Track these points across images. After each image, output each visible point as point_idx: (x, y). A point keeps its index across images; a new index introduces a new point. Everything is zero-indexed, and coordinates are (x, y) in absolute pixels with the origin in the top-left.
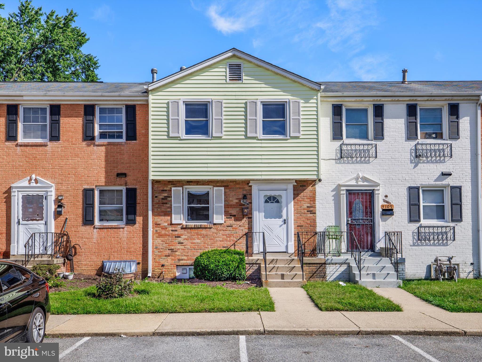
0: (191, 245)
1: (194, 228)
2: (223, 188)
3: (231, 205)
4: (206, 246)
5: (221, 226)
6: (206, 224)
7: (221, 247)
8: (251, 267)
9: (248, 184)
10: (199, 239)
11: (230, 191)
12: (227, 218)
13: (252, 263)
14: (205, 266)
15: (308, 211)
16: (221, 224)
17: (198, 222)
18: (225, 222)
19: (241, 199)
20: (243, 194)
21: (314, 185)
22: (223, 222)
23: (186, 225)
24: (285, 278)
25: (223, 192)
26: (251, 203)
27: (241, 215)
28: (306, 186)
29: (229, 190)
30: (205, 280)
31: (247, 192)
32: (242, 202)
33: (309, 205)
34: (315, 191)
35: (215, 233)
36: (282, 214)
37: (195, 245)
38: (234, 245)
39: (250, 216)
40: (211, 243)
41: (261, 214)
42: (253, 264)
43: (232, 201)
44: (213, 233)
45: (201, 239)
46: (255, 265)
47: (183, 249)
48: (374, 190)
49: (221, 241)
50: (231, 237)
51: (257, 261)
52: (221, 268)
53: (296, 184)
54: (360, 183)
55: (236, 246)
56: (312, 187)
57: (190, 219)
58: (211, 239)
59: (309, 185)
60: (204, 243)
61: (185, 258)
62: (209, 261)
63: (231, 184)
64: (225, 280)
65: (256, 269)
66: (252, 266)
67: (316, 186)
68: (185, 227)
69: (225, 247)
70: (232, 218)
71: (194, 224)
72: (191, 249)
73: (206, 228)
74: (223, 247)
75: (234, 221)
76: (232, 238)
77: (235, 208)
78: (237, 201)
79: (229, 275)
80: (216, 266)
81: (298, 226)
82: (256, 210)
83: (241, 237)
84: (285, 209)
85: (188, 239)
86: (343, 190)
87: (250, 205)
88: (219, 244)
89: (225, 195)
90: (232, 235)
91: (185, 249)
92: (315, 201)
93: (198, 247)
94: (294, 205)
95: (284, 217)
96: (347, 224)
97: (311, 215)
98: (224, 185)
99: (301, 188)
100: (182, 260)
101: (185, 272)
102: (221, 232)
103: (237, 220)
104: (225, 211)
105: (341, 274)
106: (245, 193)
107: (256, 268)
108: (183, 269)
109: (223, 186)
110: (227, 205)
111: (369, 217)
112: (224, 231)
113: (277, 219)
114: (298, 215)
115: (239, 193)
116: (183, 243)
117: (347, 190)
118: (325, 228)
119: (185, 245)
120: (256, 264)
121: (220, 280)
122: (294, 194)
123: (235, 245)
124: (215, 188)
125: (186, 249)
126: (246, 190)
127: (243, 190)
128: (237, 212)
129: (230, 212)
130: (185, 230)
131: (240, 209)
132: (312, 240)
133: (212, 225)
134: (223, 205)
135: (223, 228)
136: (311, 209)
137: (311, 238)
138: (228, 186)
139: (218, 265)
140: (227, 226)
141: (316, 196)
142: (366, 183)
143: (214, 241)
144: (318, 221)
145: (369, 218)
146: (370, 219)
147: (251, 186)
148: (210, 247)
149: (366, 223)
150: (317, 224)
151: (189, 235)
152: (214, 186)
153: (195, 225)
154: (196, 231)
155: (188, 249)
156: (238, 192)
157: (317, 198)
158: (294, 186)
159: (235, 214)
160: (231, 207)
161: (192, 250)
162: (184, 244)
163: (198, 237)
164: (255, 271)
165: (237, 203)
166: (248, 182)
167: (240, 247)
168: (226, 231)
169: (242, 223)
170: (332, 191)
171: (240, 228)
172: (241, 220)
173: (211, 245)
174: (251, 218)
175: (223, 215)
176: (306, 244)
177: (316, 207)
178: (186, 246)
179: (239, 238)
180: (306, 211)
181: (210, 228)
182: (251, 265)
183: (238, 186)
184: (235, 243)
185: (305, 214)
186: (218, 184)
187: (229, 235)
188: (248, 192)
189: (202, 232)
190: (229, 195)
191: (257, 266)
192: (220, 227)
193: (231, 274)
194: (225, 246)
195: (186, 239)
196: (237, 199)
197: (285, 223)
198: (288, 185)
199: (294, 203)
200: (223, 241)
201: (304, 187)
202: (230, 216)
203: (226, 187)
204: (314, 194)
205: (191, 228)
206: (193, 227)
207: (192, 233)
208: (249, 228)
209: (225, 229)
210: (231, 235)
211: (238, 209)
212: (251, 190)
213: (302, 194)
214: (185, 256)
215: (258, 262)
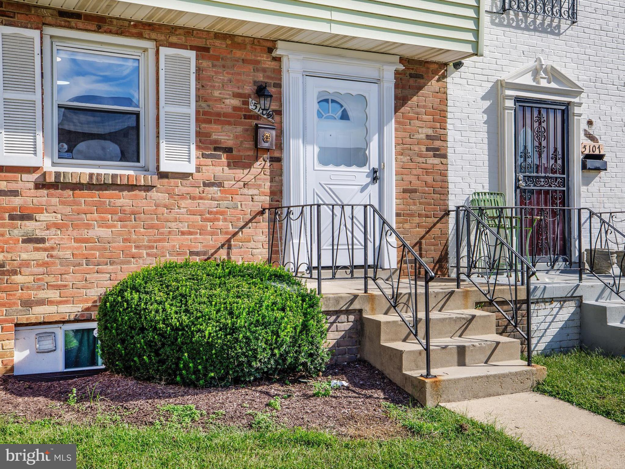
0: (77, 248)
1: (90, 186)
2: (192, 54)
3: (218, 114)
4: (134, 250)
5: (184, 182)
6: (131, 173)
7: (185, 254)
8: (332, 323)
9: (270, 50)
10: (108, 227)
11: (213, 66)
12: (204, 156)
13: (337, 308)
14: (175, 329)
15: (428, 150)
16: (184, 176)
17: (99, 167)
18: (198, 170)
19: (249, 96)
20: (255, 82)
21: (444, 76)
22: (190, 168)
23: (58, 174)
24: (467, 361)
25: (193, 69)
26: (279, 113)
27: (249, 149)
28: (425, 76)
29: (210, 63)
30: (171, 382)
31: (268, 77)
32: (251, 107)
33: (430, 132)
34: (445, 93)
35: (166, 206)
36: (367, 152)
37: (92, 249)
38: (228, 245)
39: (276, 154)
40: (149, 241)
41: (309, 148)
42: (338, 313)
43: (220, 100)
44: (157, 205)
45: (115, 226)
46: (343, 317)
47: (45, 264)
48: (569, 103)
49: (183, 233)
50: (218, 220)
51: (352, 301)
52: (247, 338)
53: (401, 67)
54: (544, 83)
55: (234, 250)
56: (438, 81)
57: (66, 155)
58: (152, 227)
59: (430, 74)
60: (125, 240)
61: (53, 295)
62: (187, 311)
63: (218, 43)
64: (257, 382)
65: (347, 329)
66: (334, 322)
67: (449, 80)
68: (53, 180)
69: (197, 254)
70: (219, 157)
71: (88, 171)
72: (77, 260)
73: (131, 187)
74: (192, 253)
75: (226, 168)
76: (221, 223)
77: (229, 123)
78: (236, 102)
79: (276, 361)
80: (224, 328)
81: (405, 191)
82: (297, 137)
83: (250, 221)
84: (376, 137)
85: (65, 226)
86: (509, 97)
87: (277, 118)
88: (176, 241)
89: (198, 79)
90: (222, 213)
91: (53, 263)
92: (446, 123)
93: (101, 256)
94: (396, 130)
95: (374, 163)
96: (517, 187)
97: (437, 161)
98: (195, 43)
99: (412, 82)
100: (42, 302)
101: (47, 344)
102: (183, 203)
103: (234, 163)
104: (198, 134)
105: (562, 328)
106: (261, 79)
107: (347, 326)
108: (40, 337)
109: (192, 48)
110: (205, 113)
111: (559, 173)
112: (193, 198)
113: (354, 168)
114: (405, 159)
115: (243, 78)
116: (42, 240)
117: (518, 100)
118: (468, 198)
119: (52, 248)
120: (348, 312)
121: (238, 382)
122: (396, 98)
123: (229, 248)
124: (163, 51)
125: (57, 261)
126: (264, 70)
127: (256, 70)
128: (236, 137)
129: (214, 137)
130: (52, 191)
131: (247, 130)
132: (436, 231)
133: (153, 179)
134: (192, 110)
135: (190, 190)
136: (437, 144)
137: (435, 225)
138: (207, 50)
139: (233, 324)
140: (205, 185)
141: (449, 109)
142: (553, 85)
143: (162, 234)
144: (452, 177)
145: (558, 175)
146: (561, 178)
147: (278, 59)
148: (148, 255)
149: (553, 188)
150: (451, 186)
151: (67, 210)
152: (159, 44)
153: (91, 175)
154: (95, 196)
155: (64, 262)
156: (239, 74)
157: (449, 115)
158: (397, 72)
159: (230, 143)
160: (217, 122)
161: (79, 265)
162: (47, 245)
163: (103, 219)
164: (343, 337)
165: (235, 108)
166: (269, 45)
167: (245, 252)
168: (201, 198)
169: (250, 177)
170: (484, 98)
171: (245, 191)
172: (249, 166)
173: (151, 247)
174: (279, 160)
175: (193, 147)
176: (423, 241)
177: (450, 138)
178: (54, 253)
179: (242, 224)
180: (423, 148)
181: (148, 188)
182: (333, 318)
183: (239, 54)
184: (229, 241)
185: (420, 156)
186: (174, 39)
187: (210, 213)
188: (272, 78)
189: (120, 202)
190: (210, 79)
191: (352, 318)
192: (181, 188)
193: (283, 357)
194: (199, 248)
195: (57, 226)
196: (236, 95)
197: (375, 179)
198: (385, 67)
199: (397, 122)
200: (190, 233)
201: (419, 80)
202: (216, 149)
203: (199, 49)
204: (444, 101)
205: (77, 186)
206: (85, 180)
207: (79, 204)
208: (272, 193)
209: (196, 192)
210: (217, 213)
211: (239, 129)
212: (278, 72)
213: (415, 98)
214: (50, 286)
215: (356, 306)
